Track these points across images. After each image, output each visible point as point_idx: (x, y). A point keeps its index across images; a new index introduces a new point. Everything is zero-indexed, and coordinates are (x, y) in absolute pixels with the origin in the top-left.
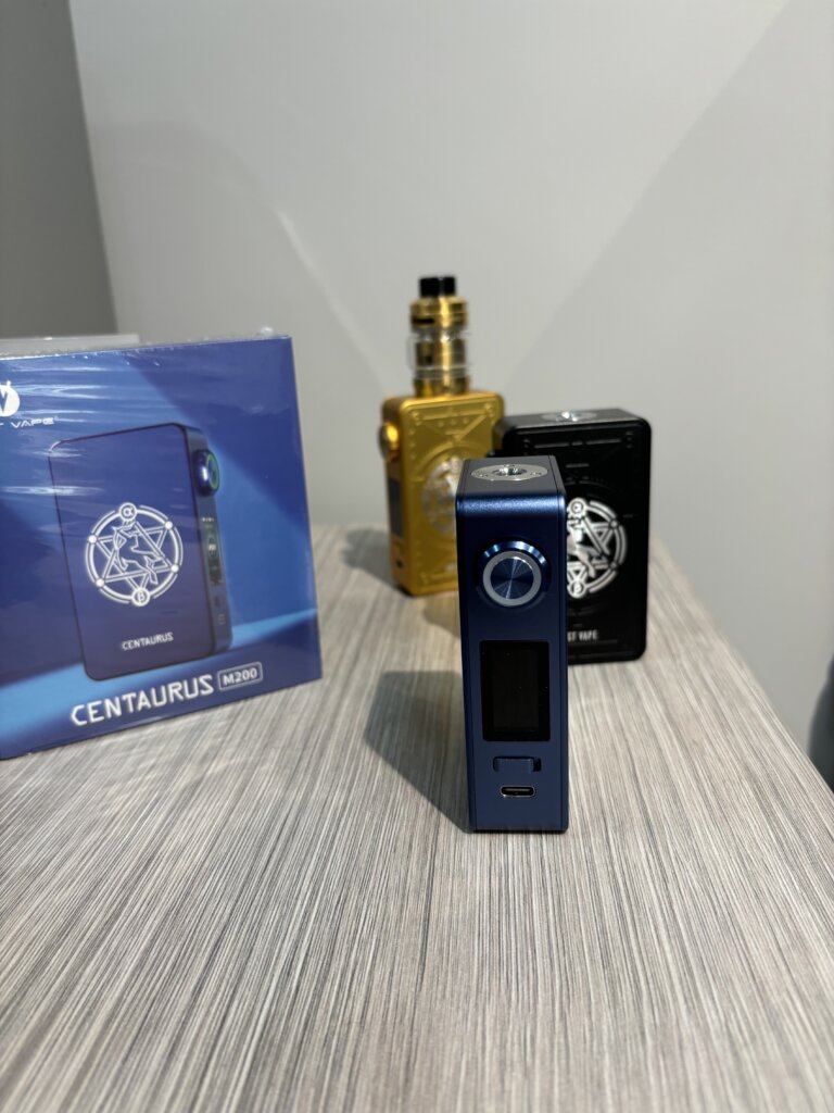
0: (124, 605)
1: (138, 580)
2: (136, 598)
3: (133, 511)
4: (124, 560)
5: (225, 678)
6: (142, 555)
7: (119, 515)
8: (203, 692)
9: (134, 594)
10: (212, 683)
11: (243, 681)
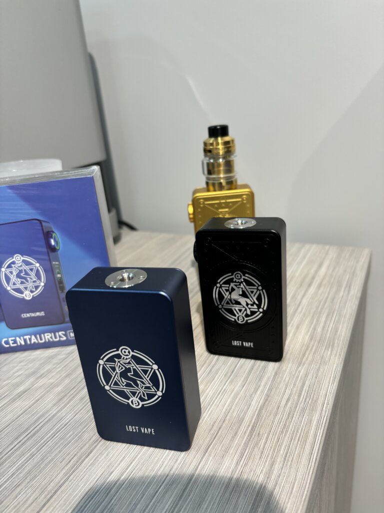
0: (21, 299)
1: (26, 288)
2: (26, 296)
3: (20, 258)
4: (18, 279)
5: (71, 334)
6: (26, 278)
7: (14, 259)
9: (25, 294)
10: (65, 335)
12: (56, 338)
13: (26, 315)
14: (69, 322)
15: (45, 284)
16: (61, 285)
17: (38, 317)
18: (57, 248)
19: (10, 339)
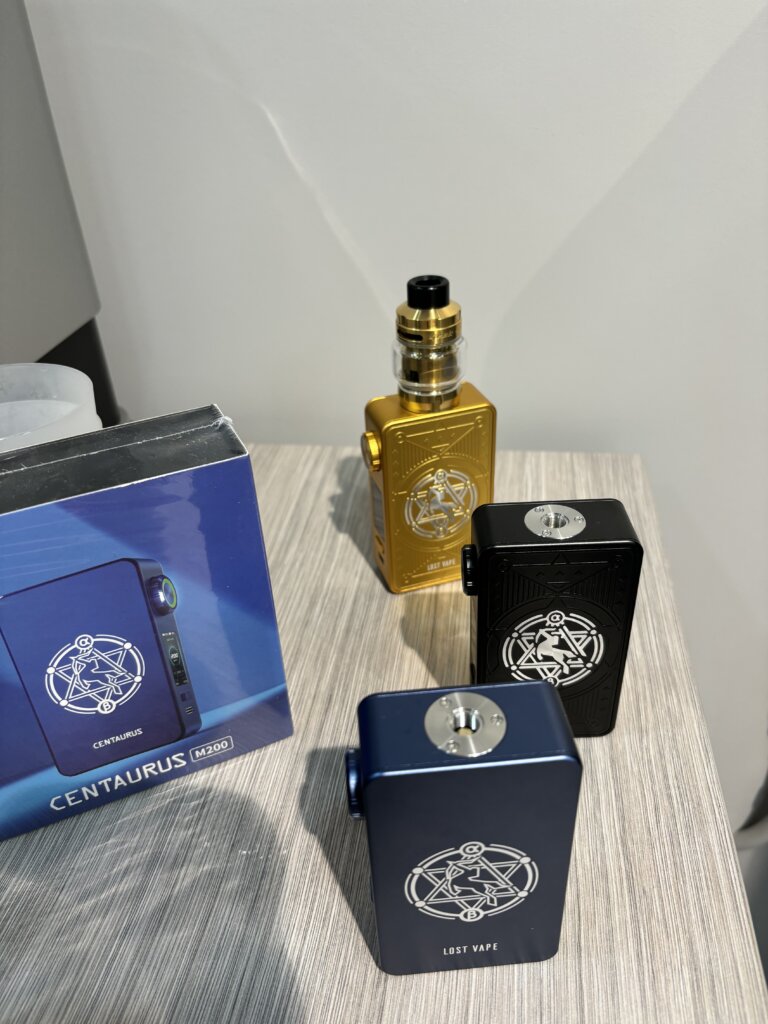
0: (92, 715)
1: (102, 695)
2: (102, 708)
3: (89, 641)
5: (197, 753)
6: (103, 675)
7: (76, 646)
8: (176, 766)
9: (99, 705)
10: (185, 758)
11: (215, 752)
12: (165, 767)
13: (103, 743)
14: (194, 733)
15: (144, 678)
16: (179, 672)
17: (130, 740)
18: (172, 606)
19: (67, 795)
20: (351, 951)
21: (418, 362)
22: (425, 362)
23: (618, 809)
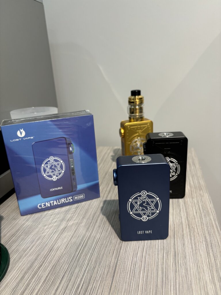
0: (51, 180)
1: (54, 175)
3: (53, 158)
4: (51, 170)
5: (75, 197)
6: (55, 169)
7: (49, 159)
8: (70, 201)
9: (53, 178)
10: (72, 199)
11: (80, 198)
12: (67, 201)
13: (53, 190)
14: (75, 191)
15: (64, 172)
16: (73, 171)
17: (59, 190)
18: (73, 152)
19: (42, 204)
20: (113, 237)
21: (133, 109)
22: (135, 109)
23: (186, 212)
